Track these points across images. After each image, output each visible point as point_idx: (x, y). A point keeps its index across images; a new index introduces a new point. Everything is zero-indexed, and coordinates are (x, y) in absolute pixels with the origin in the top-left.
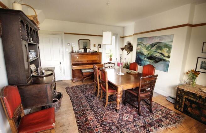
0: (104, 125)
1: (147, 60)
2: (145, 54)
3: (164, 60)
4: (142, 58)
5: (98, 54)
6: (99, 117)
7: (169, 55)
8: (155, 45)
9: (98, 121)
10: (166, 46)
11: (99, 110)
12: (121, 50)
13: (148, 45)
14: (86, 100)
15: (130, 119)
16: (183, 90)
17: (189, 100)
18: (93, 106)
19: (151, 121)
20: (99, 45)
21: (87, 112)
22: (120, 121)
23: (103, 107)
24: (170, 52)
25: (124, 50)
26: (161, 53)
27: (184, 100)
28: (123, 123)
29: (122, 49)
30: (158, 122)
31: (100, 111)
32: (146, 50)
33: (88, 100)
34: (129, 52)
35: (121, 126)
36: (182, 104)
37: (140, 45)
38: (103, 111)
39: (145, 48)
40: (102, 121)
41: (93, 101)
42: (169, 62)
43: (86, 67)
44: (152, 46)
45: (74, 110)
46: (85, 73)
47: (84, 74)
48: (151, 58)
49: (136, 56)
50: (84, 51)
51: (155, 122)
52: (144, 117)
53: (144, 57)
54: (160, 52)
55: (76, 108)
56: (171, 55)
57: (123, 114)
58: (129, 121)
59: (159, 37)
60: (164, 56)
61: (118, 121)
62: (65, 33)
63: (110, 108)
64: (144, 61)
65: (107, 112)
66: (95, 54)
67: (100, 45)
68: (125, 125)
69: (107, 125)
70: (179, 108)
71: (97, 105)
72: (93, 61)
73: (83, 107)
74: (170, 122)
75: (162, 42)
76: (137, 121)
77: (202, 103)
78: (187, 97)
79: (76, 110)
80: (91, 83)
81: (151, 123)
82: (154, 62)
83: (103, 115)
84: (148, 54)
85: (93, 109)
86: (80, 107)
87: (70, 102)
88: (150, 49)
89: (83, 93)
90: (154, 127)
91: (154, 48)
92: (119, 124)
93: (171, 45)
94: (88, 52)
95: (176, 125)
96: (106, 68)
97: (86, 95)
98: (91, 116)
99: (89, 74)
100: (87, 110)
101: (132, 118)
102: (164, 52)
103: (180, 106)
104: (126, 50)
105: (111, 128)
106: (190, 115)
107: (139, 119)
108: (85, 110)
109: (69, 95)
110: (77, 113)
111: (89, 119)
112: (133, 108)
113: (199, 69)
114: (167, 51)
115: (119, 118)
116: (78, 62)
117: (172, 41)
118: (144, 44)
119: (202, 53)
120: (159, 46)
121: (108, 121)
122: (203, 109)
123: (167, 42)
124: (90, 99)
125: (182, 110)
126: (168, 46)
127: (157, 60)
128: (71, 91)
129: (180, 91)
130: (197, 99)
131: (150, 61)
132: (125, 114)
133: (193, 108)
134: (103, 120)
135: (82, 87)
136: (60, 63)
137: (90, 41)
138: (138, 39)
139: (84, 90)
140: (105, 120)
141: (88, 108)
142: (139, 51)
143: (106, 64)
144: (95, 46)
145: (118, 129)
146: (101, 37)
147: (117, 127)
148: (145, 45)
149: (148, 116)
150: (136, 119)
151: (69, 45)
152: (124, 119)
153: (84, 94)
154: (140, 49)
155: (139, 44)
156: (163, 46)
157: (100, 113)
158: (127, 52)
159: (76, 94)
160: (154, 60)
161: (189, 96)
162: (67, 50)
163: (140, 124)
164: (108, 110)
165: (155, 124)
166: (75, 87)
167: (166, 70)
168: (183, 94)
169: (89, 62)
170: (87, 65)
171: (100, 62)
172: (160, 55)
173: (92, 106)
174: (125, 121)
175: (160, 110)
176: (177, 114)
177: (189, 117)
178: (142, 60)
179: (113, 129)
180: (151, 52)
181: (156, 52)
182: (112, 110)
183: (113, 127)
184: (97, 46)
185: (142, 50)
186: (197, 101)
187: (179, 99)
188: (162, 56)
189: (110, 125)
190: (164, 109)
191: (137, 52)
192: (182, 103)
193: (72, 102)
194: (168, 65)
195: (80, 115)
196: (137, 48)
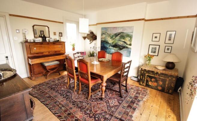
0: (98, 118)
1: (112, 48)
2: (110, 43)
3: (127, 47)
4: (108, 46)
5: (61, 43)
6: (88, 112)
7: (131, 43)
8: (118, 35)
9: (90, 116)
10: (128, 36)
11: (84, 104)
12: (83, 39)
13: (113, 34)
14: (63, 98)
15: (116, 103)
16: (145, 70)
17: (150, 77)
18: (75, 102)
19: (131, 100)
20: (60, 33)
21: (72, 111)
22: (109, 108)
23: (86, 100)
24: (132, 41)
25: (87, 39)
26: (124, 42)
27: (146, 77)
28: (113, 109)
29: (85, 38)
30: (136, 99)
31: (86, 105)
32: (111, 39)
33: (65, 97)
34: (91, 41)
35: (113, 113)
36: (144, 81)
37: (105, 34)
38: (88, 104)
39: (110, 37)
40: (93, 115)
41: (71, 97)
42: (131, 49)
43: (49, 59)
44: (116, 35)
45: (54, 114)
46: (49, 66)
47: (48, 68)
48: (115, 46)
49: (101, 45)
50: (43, 40)
51: (134, 99)
52: (125, 98)
53: (109, 46)
54: (123, 40)
55: (55, 111)
56: (132, 43)
57: (108, 101)
58: (116, 106)
59: (122, 27)
60: (127, 44)
61: (108, 109)
62: (10, 15)
63: (94, 99)
64: (110, 49)
65: (93, 103)
66: (57, 43)
67: (62, 33)
68: (115, 110)
69: (101, 117)
70: (142, 84)
71: (78, 100)
72: (56, 52)
73: (63, 106)
74: (143, 96)
75: (124, 32)
76: (122, 103)
77: (159, 77)
78: (148, 74)
79: (58, 113)
80: (58, 77)
81: (132, 101)
82: (118, 49)
83: (91, 108)
84: (113, 43)
85: (77, 105)
86: (61, 108)
87: (42, 106)
88: (115, 38)
89: (54, 90)
90: (136, 104)
91: (118, 38)
92: (110, 111)
93: (132, 35)
94: (47, 41)
95: (147, 97)
96: (75, 58)
97: (59, 91)
98: (79, 113)
99: (53, 67)
100: (71, 108)
101: (117, 102)
102: (127, 41)
103: (143, 82)
104: (88, 39)
105: (106, 118)
106: (150, 87)
107: (122, 101)
108: (68, 110)
109: (35, 98)
110: (61, 117)
111: (78, 117)
112: (112, 92)
113: (150, 53)
114: (129, 40)
115: (107, 106)
116: (37, 53)
117: (133, 32)
118: (108, 33)
119: (152, 41)
120: (122, 35)
121: (99, 112)
122: (159, 81)
123: (129, 32)
124: (67, 95)
125: (145, 85)
126: (130, 35)
127: (121, 48)
128: (36, 91)
129: (143, 71)
130: (155, 75)
131: (115, 48)
132: (109, 100)
133: (152, 82)
134: (94, 113)
135: (48, 83)
136: (7, 57)
137: (48, 28)
138: (102, 28)
139: (53, 86)
140: (95, 112)
141: (71, 105)
142: (103, 40)
143: (75, 54)
144: (55, 34)
145: (112, 116)
146: (62, 24)
147: (110, 114)
148: (110, 35)
149: (127, 96)
150: (121, 102)
151: (18, 31)
152: (111, 105)
153: (56, 92)
154: (105, 38)
155: (103, 34)
156: (126, 36)
157: (87, 108)
158: (90, 41)
159: (46, 94)
160: (118, 47)
161: (150, 74)
162: (16, 38)
163: (126, 105)
164: (93, 101)
165: (135, 101)
166: (39, 85)
167: (129, 56)
168: (145, 73)
169: (51, 53)
170: (51, 57)
171: (64, 53)
172: (123, 43)
173: (73, 103)
174: (113, 106)
175: (132, 88)
176: (143, 88)
177: (150, 89)
178: (107, 49)
179: (108, 118)
180: (115, 41)
181: (120, 40)
182: (96, 100)
183: (107, 116)
184: (57, 34)
185: (107, 39)
186: (155, 76)
187: (142, 77)
188: (125, 44)
189: (103, 116)
190: (133, 87)
191: (101, 41)
192: (144, 79)
193: (46, 105)
194: (130, 52)
195: (65, 117)
196: (102, 37)
